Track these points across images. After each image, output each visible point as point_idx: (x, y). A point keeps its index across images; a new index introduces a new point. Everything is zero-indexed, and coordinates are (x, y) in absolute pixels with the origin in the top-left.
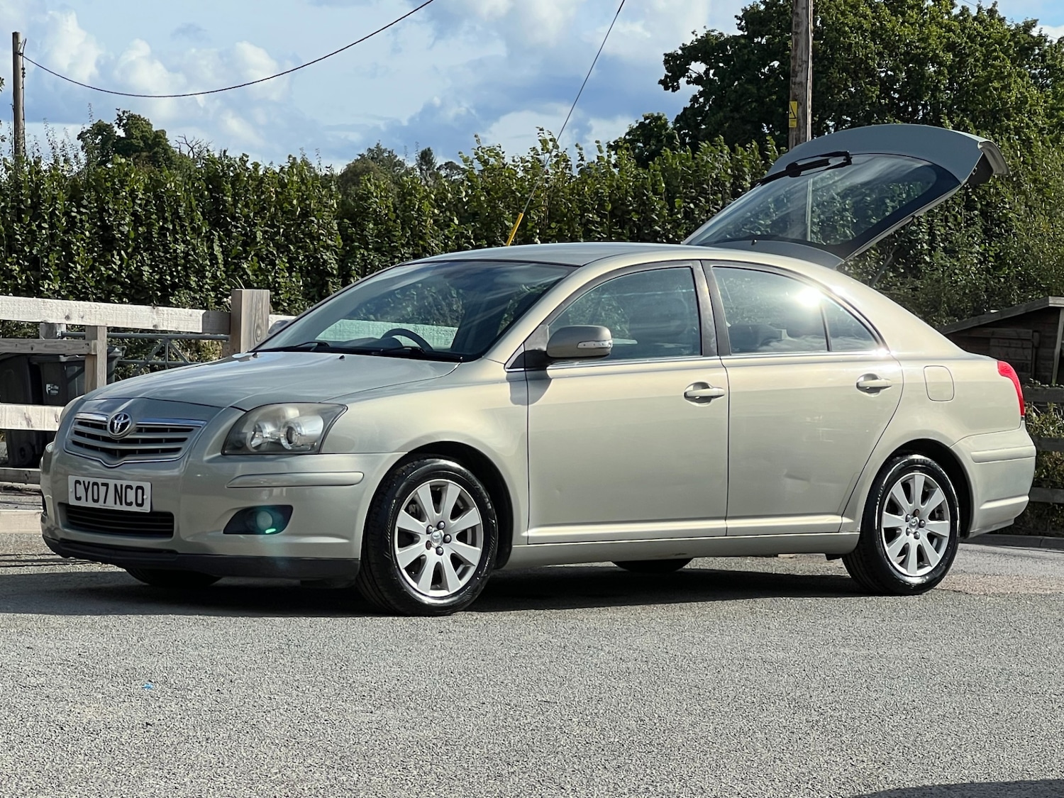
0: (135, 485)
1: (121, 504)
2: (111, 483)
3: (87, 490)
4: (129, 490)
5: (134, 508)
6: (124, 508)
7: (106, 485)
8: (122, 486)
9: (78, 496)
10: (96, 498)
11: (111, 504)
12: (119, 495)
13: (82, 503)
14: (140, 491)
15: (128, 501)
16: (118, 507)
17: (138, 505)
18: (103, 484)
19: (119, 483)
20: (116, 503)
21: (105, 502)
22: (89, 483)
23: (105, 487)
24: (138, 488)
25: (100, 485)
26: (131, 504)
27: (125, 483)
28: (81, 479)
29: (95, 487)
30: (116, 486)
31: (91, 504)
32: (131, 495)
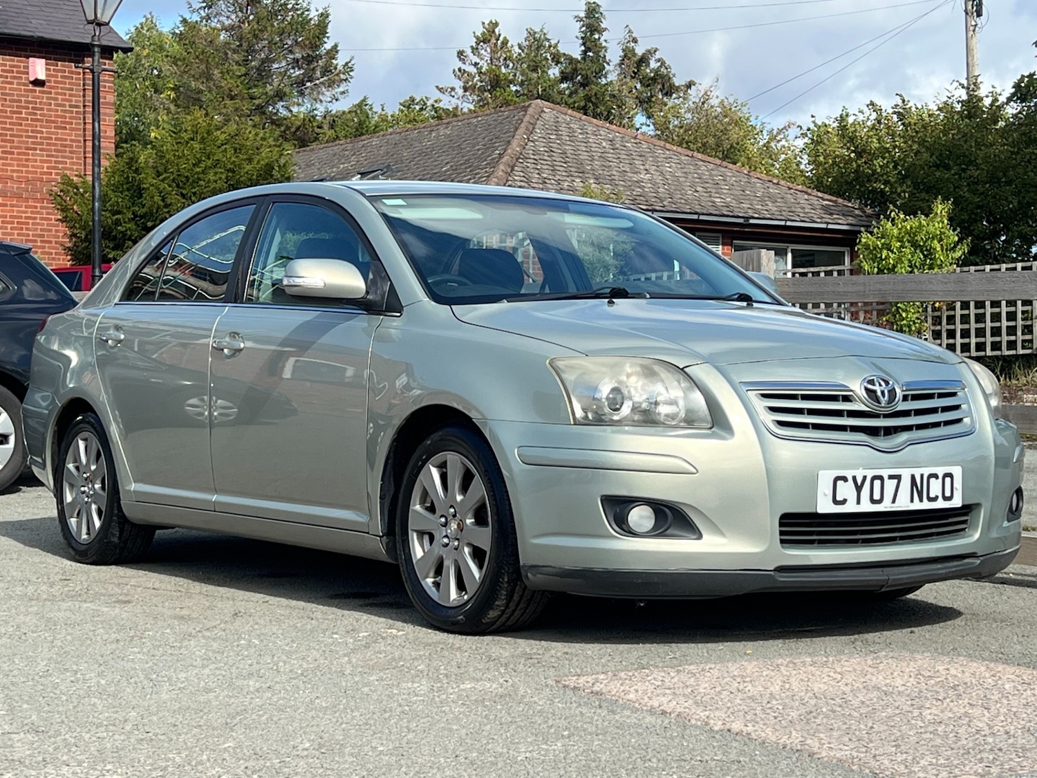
0: (940, 471)
1: (921, 500)
2: (906, 474)
3: (859, 489)
4: (932, 480)
5: (941, 504)
6: (926, 505)
7: (898, 478)
8: (922, 476)
9: (839, 498)
10: (877, 496)
11: (904, 503)
12: (917, 488)
13: (850, 508)
14: (948, 480)
15: (932, 495)
16: (917, 505)
17: (945, 499)
18: (891, 477)
19: (917, 473)
20: (912, 501)
21: (894, 501)
22: (865, 478)
23: (896, 481)
24: (946, 475)
25: (886, 478)
26: (935, 499)
27: (927, 471)
28: (849, 474)
29: (877, 483)
30: (913, 477)
31: (866, 507)
32: (935, 487)
